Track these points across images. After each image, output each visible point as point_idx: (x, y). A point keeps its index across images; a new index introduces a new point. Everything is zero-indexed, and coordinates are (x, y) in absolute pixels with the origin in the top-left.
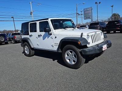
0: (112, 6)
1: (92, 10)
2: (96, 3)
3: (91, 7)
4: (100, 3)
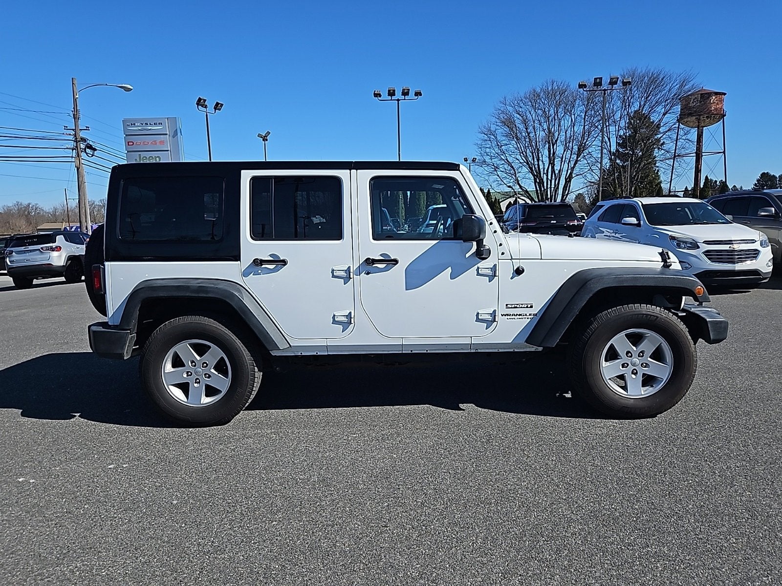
0: (265, 139)
1: (175, 134)
2: (200, 102)
3: (173, 121)
4: (218, 106)
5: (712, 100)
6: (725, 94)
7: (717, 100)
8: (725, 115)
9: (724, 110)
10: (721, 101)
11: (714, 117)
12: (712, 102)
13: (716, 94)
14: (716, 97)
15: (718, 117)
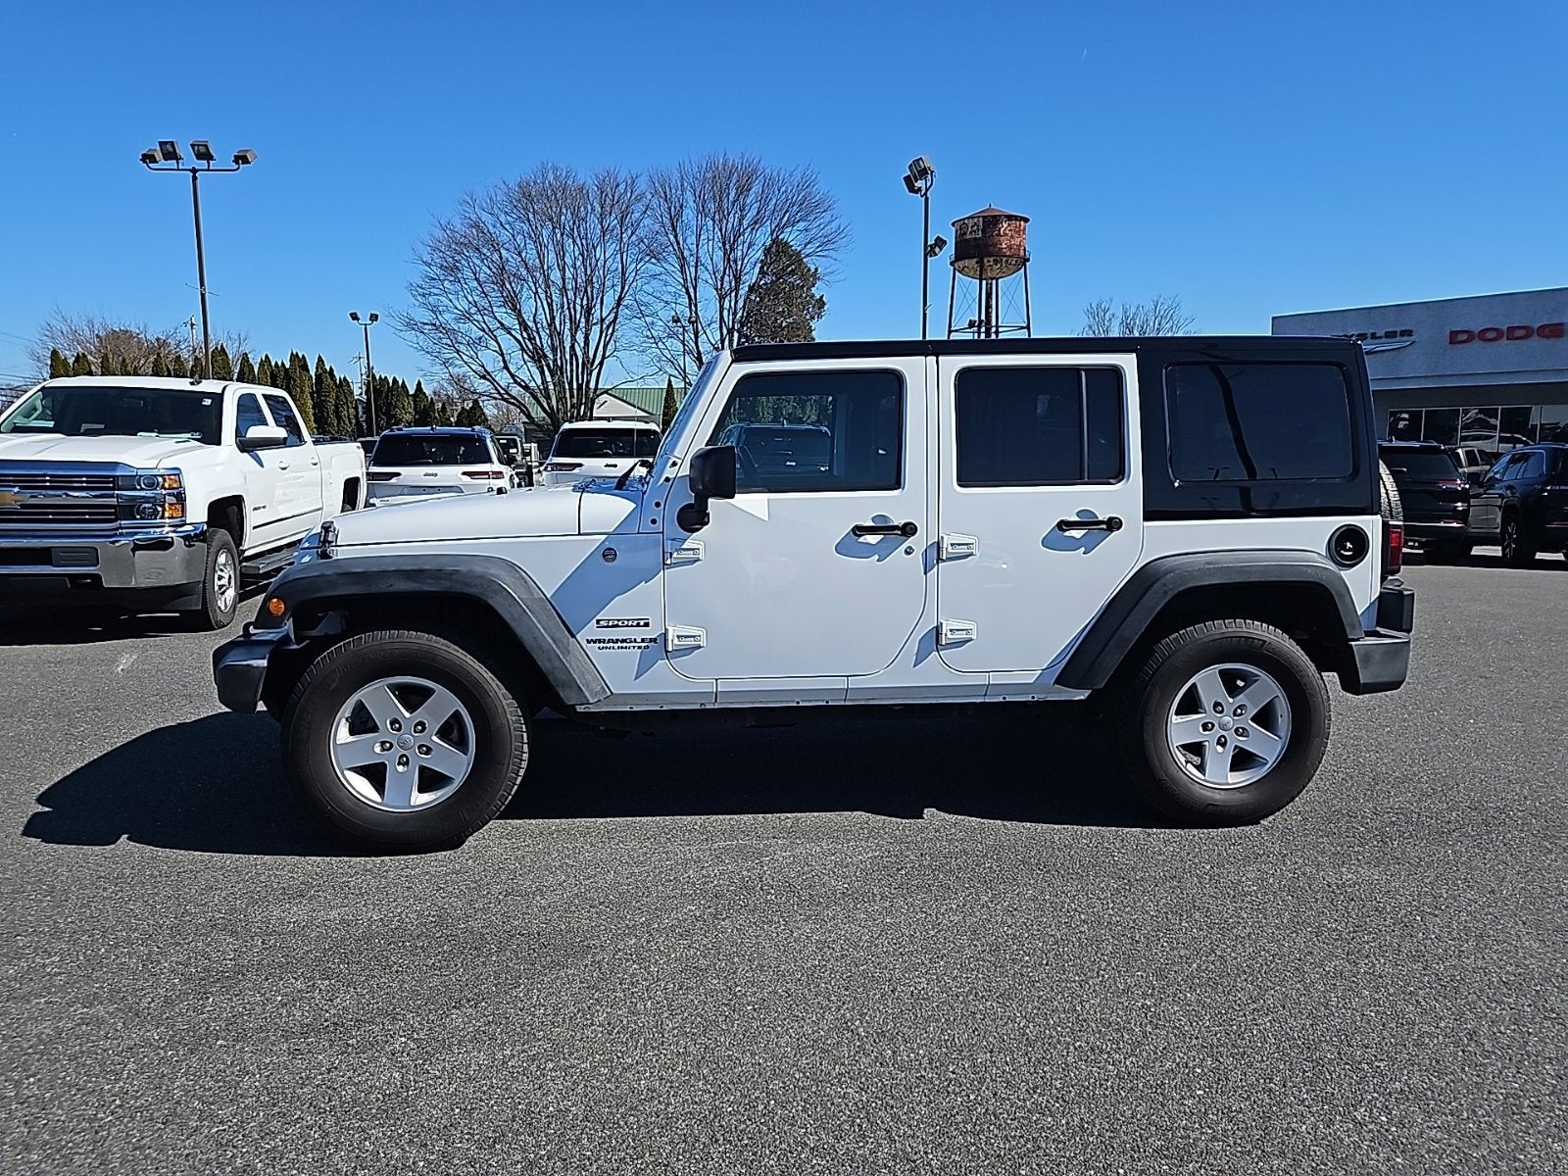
5: (1002, 230)
6: (1026, 220)
7: (1010, 230)
8: (1028, 260)
9: (1025, 250)
10: (1019, 232)
11: (1007, 261)
12: (1002, 232)
13: (1010, 218)
14: (1009, 225)
15: (1014, 262)
